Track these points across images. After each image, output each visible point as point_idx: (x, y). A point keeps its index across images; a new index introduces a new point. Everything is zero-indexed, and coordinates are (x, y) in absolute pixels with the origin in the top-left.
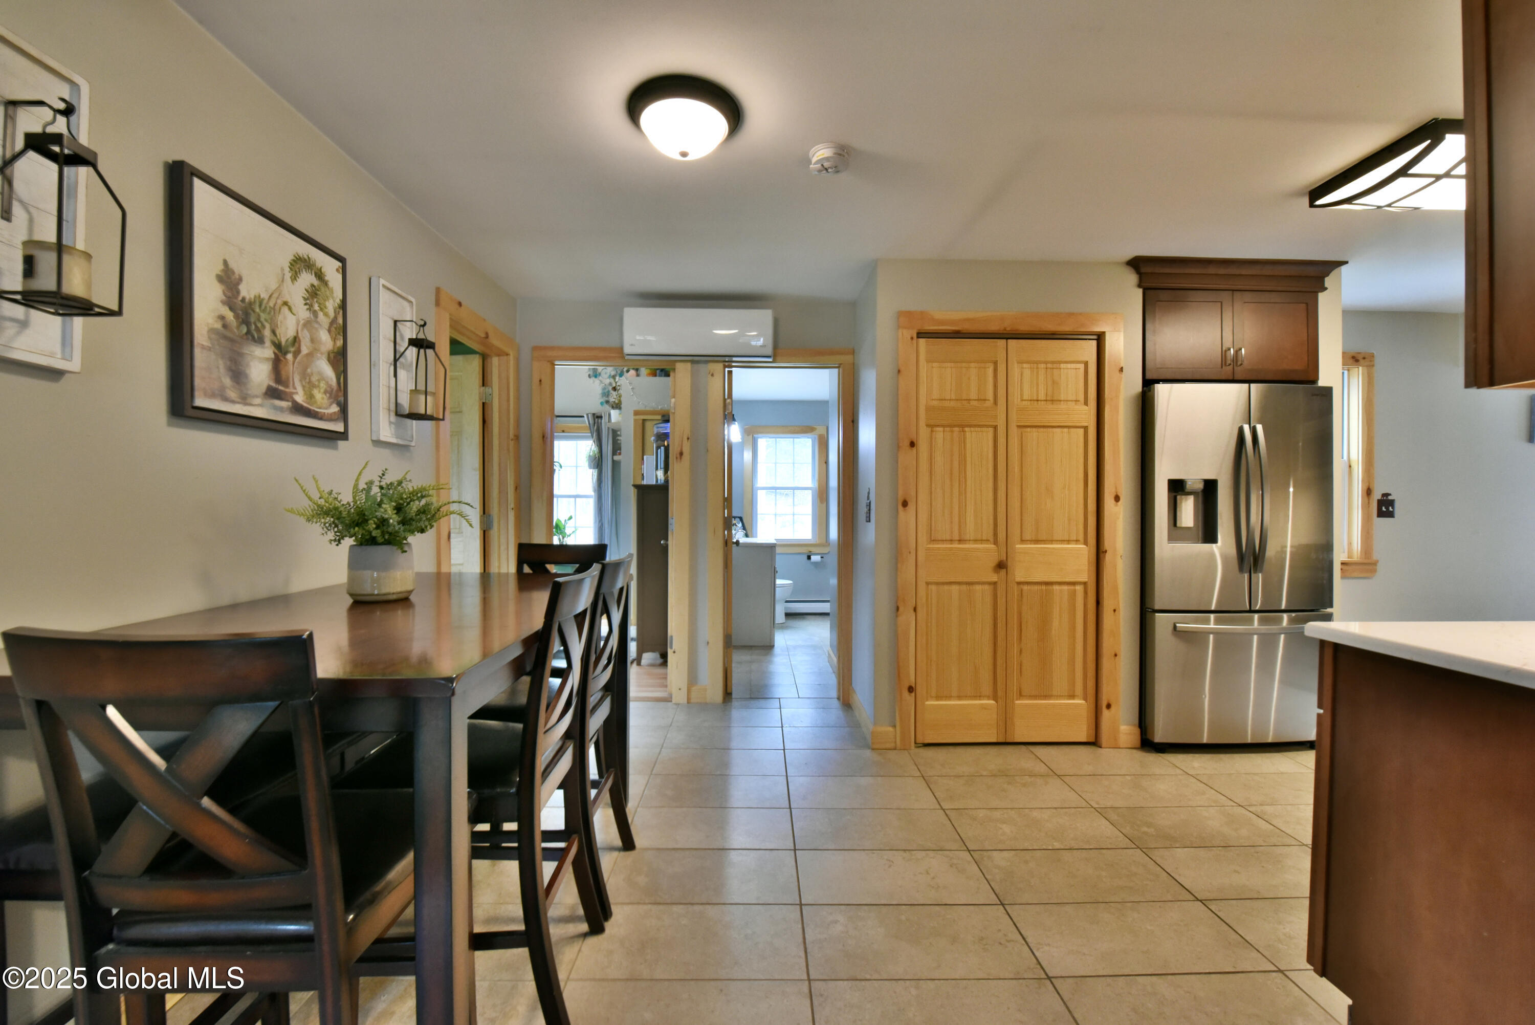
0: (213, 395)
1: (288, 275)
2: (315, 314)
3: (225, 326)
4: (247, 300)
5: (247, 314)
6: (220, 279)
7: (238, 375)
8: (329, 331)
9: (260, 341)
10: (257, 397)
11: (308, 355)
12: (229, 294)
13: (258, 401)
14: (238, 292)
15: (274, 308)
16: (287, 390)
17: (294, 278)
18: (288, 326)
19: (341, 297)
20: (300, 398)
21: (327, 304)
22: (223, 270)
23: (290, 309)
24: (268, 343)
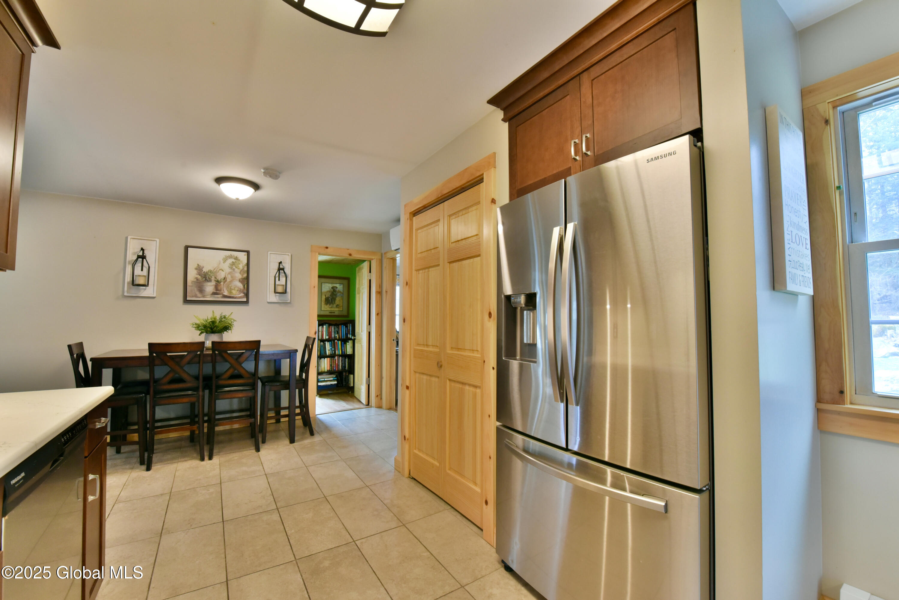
0: (193, 297)
1: (222, 262)
2: (234, 270)
3: (197, 280)
4: (205, 272)
5: (205, 275)
6: (196, 269)
7: (201, 290)
8: (240, 273)
9: (210, 281)
10: (208, 295)
11: (230, 281)
12: (199, 272)
13: (209, 296)
14: (202, 270)
15: (216, 272)
16: (221, 292)
17: (224, 262)
18: (221, 276)
19: (246, 262)
20: (226, 293)
21: (239, 265)
22: (197, 267)
23: (223, 270)
24: (213, 281)
